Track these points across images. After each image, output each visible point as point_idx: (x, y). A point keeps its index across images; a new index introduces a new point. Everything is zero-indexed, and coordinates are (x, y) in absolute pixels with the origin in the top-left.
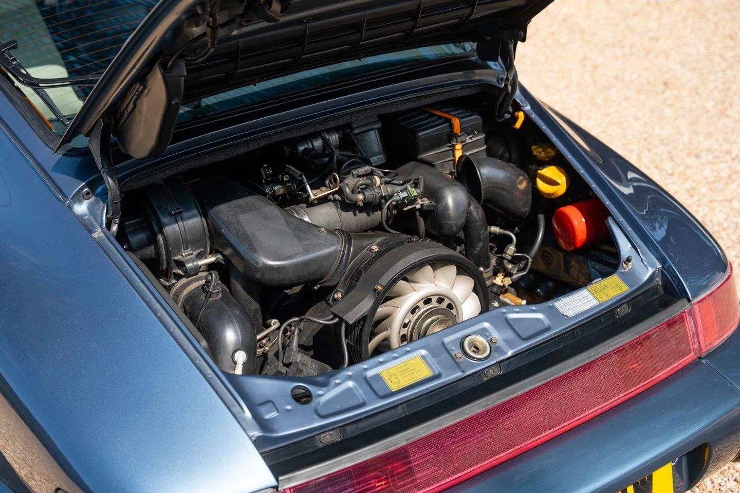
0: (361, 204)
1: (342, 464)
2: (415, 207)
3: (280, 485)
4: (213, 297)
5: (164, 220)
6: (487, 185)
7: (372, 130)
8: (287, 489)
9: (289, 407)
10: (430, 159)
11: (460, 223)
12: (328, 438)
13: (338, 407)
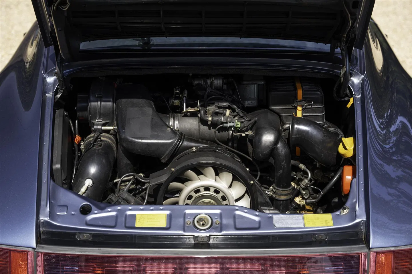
0: (209, 123)
1: (74, 251)
2: (242, 135)
3: (37, 249)
4: (95, 147)
5: (92, 98)
6: (297, 135)
7: (255, 84)
8: (40, 252)
9: (73, 213)
10: (278, 111)
11: (264, 153)
12: (85, 237)
13: (100, 223)
